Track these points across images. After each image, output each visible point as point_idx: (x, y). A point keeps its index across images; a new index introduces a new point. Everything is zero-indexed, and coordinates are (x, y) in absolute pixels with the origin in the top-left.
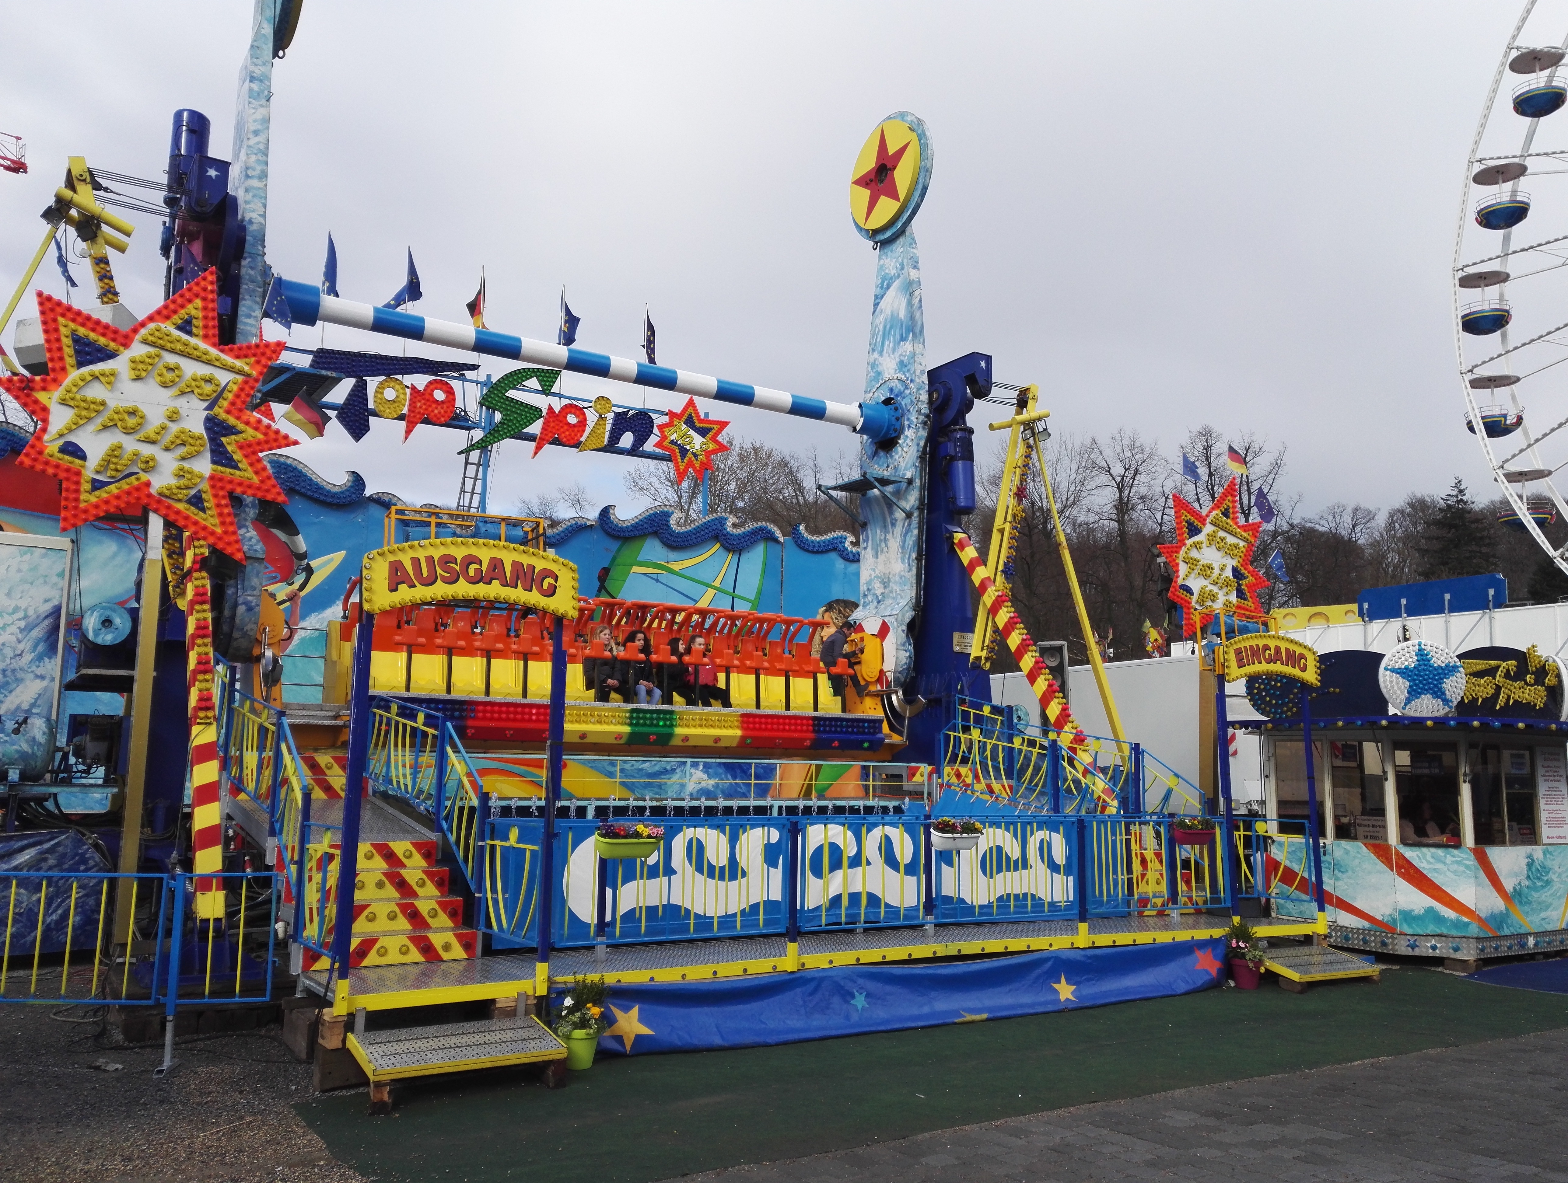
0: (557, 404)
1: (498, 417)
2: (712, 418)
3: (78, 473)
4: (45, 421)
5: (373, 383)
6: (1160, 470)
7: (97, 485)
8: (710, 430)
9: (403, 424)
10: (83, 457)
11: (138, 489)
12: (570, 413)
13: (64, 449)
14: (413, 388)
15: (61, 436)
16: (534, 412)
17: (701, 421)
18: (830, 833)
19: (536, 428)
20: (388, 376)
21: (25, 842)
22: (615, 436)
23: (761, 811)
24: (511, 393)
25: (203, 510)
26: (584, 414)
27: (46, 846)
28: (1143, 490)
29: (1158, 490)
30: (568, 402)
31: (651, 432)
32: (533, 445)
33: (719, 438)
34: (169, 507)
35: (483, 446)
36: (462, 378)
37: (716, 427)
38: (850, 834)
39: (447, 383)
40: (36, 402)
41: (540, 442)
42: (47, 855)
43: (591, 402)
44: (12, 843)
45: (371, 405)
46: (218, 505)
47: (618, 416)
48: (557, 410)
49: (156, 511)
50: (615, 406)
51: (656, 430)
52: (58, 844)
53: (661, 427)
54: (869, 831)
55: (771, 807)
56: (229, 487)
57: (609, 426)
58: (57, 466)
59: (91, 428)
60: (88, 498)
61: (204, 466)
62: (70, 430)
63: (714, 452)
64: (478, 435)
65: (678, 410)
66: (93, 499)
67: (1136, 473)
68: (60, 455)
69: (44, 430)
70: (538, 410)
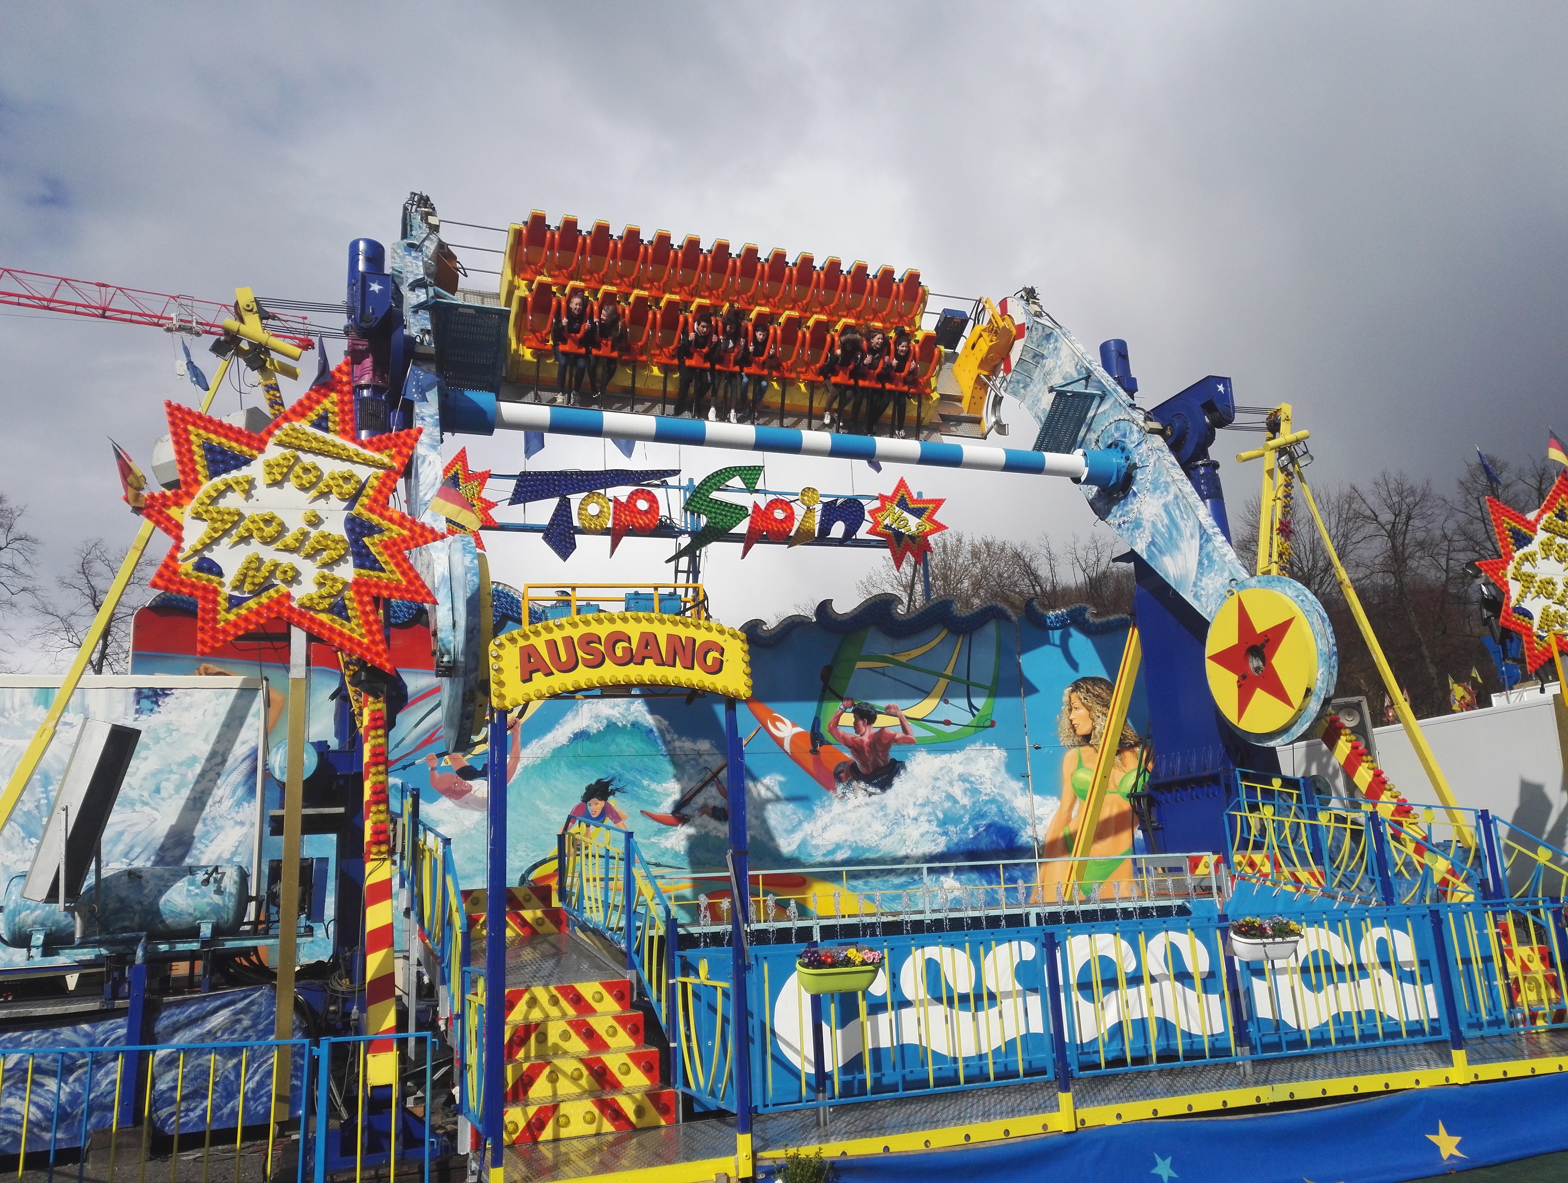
0: (762, 501)
1: (704, 520)
2: (925, 497)
3: (216, 592)
4: (179, 539)
5: (575, 500)
6: (1437, 512)
7: (235, 602)
8: (924, 510)
9: (608, 539)
10: (220, 574)
11: (278, 602)
12: (778, 508)
13: (198, 567)
14: (616, 501)
15: (196, 552)
16: (739, 511)
17: (914, 501)
18: (1099, 944)
19: (742, 527)
20: (590, 491)
21: (218, 1003)
22: (825, 527)
23: (1016, 921)
24: (715, 495)
25: (348, 619)
26: (791, 508)
27: (240, 1005)
28: (1420, 535)
29: (1438, 533)
30: (773, 497)
31: (863, 519)
32: (741, 546)
33: (935, 517)
34: (312, 619)
35: (691, 551)
36: (665, 485)
37: (931, 506)
38: (1124, 944)
39: (649, 492)
40: (169, 519)
41: (749, 540)
42: (242, 1016)
43: (796, 494)
44: (206, 1004)
45: (576, 522)
46: (364, 613)
47: (826, 505)
48: (763, 506)
49: (299, 625)
50: (822, 496)
51: (867, 516)
52: (252, 1003)
53: (873, 513)
54: (1148, 939)
55: (1027, 915)
56: (374, 591)
57: (818, 519)
58: (193, 585)
59: (225, 541)
60: (226, 616)
61: (347, 572)
62: (207, 546)
63: (932, 532)
64: (685, 541)
65: (889, 493)
66: (231, 617)
67: (1409, 518)
68: (195, 573)
69: (178, 548)
70: (744, 509)
